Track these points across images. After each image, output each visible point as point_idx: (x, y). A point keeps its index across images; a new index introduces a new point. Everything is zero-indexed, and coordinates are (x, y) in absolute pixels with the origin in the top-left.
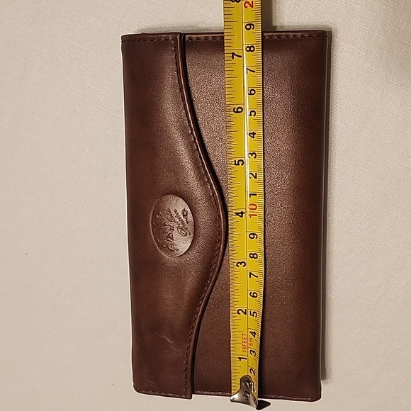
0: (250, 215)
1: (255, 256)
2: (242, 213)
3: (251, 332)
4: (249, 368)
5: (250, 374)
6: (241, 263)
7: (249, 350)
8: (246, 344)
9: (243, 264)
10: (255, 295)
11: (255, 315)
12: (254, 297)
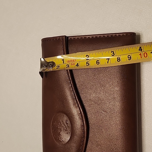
0: (140, 54)
1: (119, 60)
2: (141, 50)
3: (78, 64)
4: (59, 65)
5: (56, 66)
6: (113, 53)
7: (69, 64)
8: (71, 62)
9: (113, 54)
10: (98, 63)
11: (88, 64)
12: (97, 62)
